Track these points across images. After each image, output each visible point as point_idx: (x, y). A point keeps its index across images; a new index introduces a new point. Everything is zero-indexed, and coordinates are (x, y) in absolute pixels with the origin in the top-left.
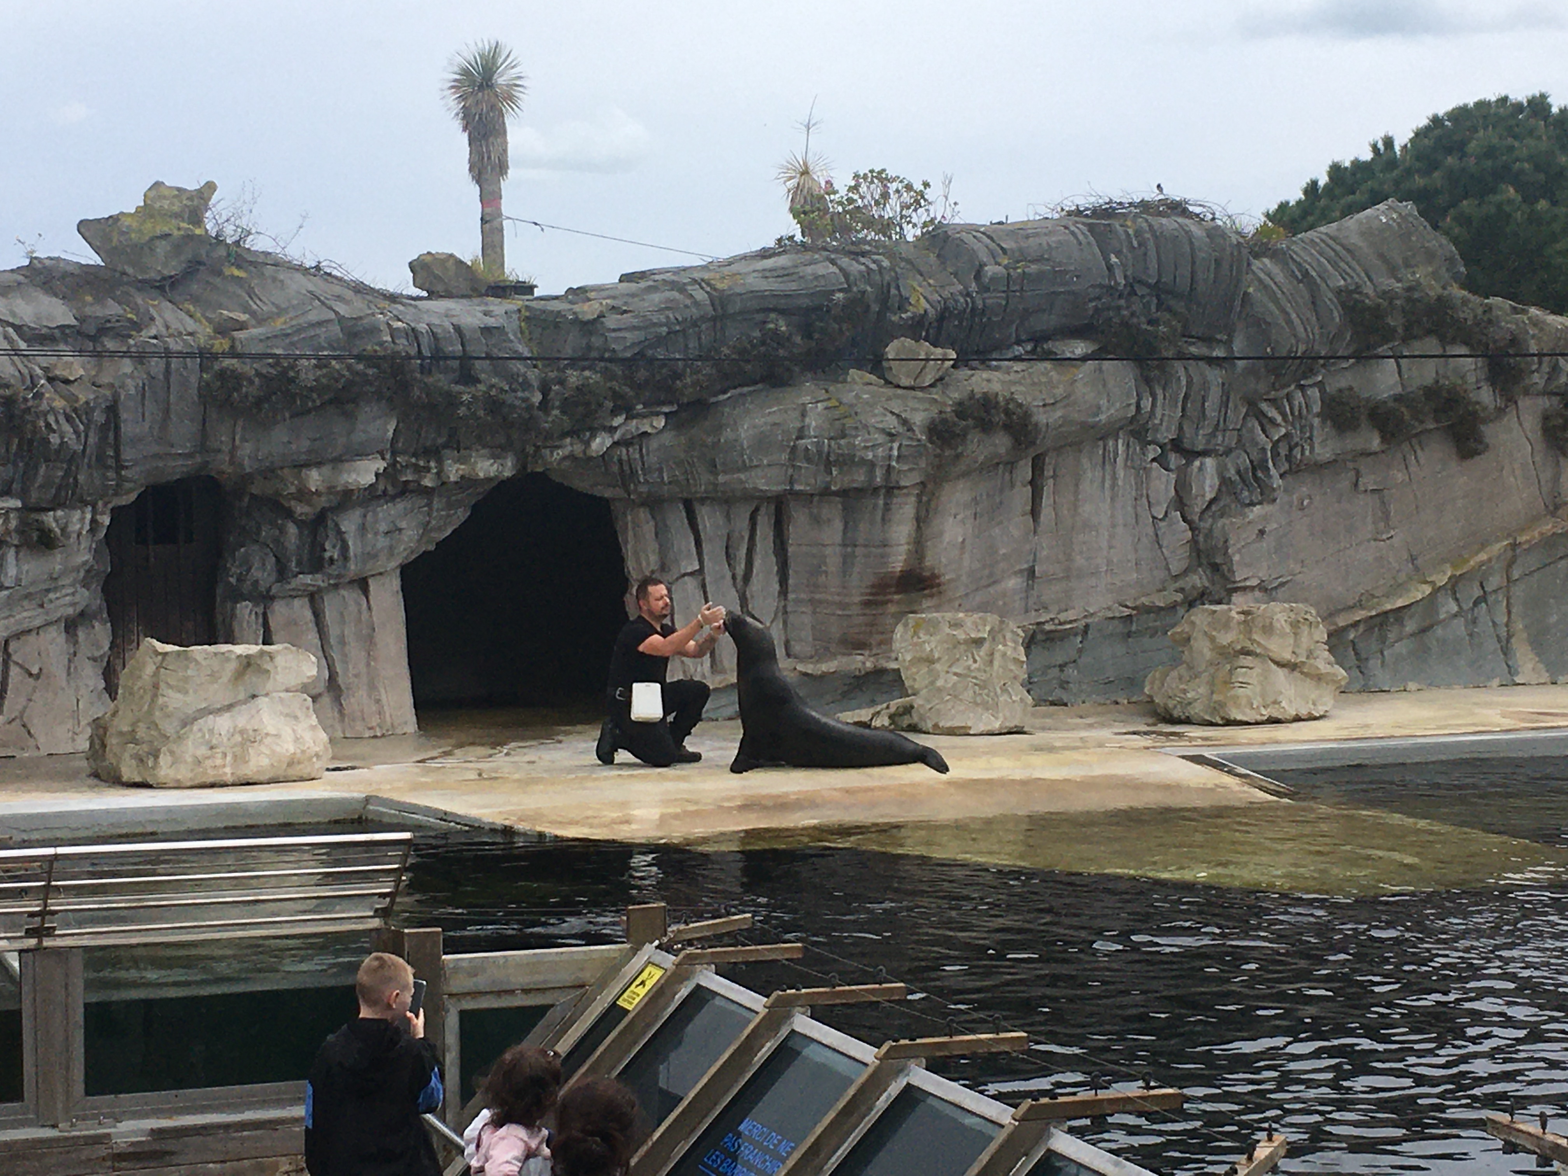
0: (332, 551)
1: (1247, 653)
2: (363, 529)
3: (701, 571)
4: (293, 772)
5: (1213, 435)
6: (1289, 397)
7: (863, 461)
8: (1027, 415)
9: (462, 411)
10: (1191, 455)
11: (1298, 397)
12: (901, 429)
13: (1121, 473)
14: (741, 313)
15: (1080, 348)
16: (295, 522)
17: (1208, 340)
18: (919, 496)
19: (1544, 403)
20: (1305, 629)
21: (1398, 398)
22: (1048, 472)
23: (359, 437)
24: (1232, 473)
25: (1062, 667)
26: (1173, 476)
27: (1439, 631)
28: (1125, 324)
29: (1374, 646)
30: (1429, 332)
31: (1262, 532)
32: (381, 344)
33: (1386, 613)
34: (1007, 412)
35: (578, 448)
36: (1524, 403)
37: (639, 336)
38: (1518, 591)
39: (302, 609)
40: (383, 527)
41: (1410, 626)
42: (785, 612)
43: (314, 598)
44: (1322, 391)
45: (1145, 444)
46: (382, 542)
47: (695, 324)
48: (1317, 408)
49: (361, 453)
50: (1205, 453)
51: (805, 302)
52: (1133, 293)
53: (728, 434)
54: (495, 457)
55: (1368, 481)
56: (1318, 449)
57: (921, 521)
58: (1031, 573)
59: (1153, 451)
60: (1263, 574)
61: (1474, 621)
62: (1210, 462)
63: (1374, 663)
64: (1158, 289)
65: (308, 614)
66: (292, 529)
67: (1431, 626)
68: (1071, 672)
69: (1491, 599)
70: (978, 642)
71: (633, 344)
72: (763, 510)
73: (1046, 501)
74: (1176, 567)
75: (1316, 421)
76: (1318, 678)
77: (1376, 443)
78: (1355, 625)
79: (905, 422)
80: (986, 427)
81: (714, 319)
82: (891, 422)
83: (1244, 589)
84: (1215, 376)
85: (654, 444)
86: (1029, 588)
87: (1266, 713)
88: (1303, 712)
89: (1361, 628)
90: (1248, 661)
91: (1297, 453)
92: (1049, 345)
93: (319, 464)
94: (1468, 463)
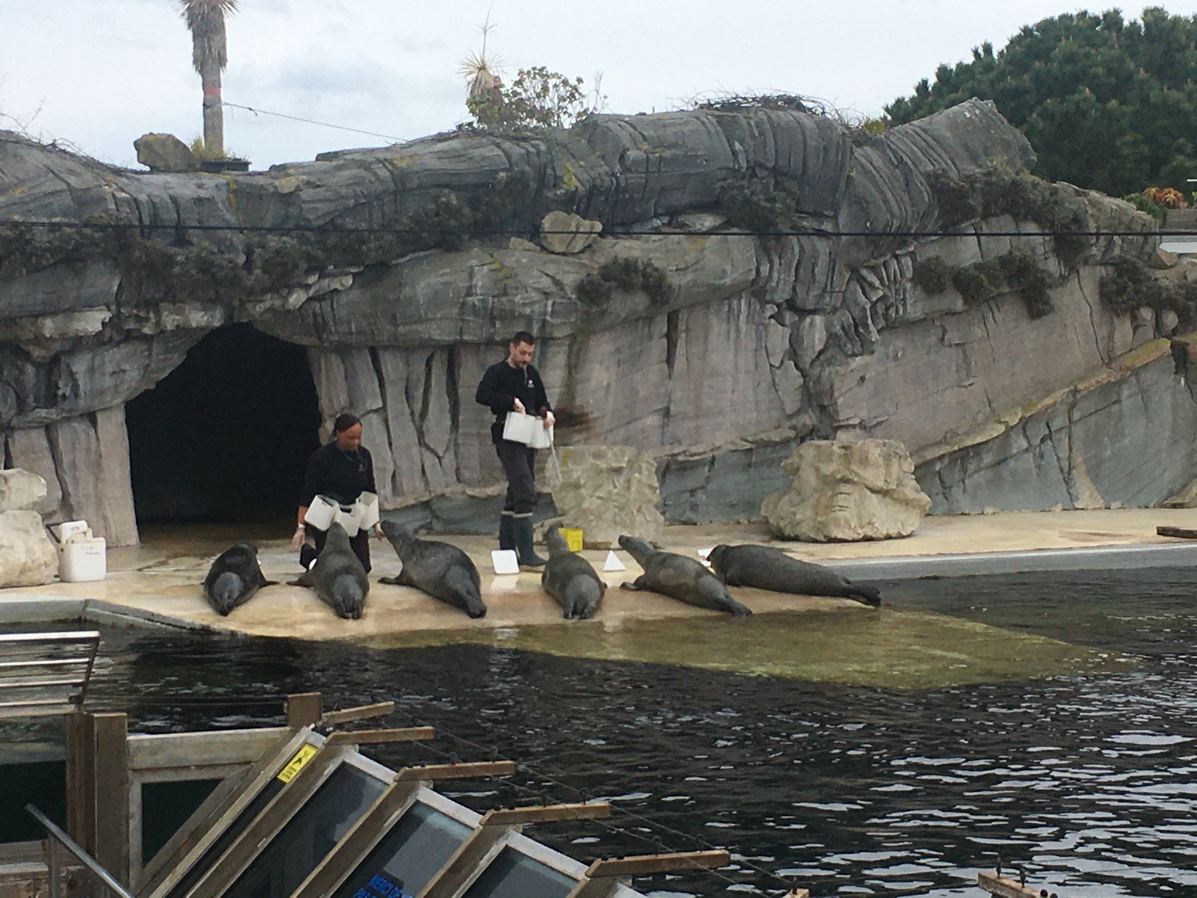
0: (64, 389)
1: (847, 481)
2: (91, 370)
3: (384, 408)
4: (25, 579)
5: (821, 296)
6: (885, 265)
7: (522, 316)
8: (662, 278)
9: (177, 270)
10: (803, 312)
11: (894, 265)
12: (554, 289)
13: (743, 328)
14: (420, 187)
15: (708, 221)
16: (34, 364)
17: (818, 215)
18: (570, 346)
19: (1101, 271)
20: (895, 462)
21: (978, 267)
22: (682, 326)
23: (87, 292)
24: (838, 329)
25: (692, 492)
26: (788, 331)
27: (1012, 463)
28: (747, 201)
29: (957, 476)
30: (1004, 211)
31: (862, 379)
32: (106, 211)
33: (967, 448)
34: (645, 276)
35: (278, 303)
36: (1084, 271)
37: (331, 207)
38: (1078, 431)
39: (39, 439)
40: (109, 369)
41: (988, 459)
42: (456, 445)
43: (49, 429)
44: (914, 260)
45: (764, 303)
46: (108, 381)
47: (378, 197)
48: (909, 274)
49: (90, 306)
50: (814, 312)
51: (472, 180)
52: (754, 175)
53: (407, 291)
54: (205, 309)
55: (952, 336)
56: (909, 308)
57: (572, 367)
58: (666, 413)
59: (771, 309)
60: (864, 414)
61: (1042, 456)
62: (818, 319)
63: (956, 492)
64: (775, 171)
65: (45, 443)
66: (30, 369)
67: (1005, 460)
68: (701, 497)
69: (1055, 437)
70: (618, 471)
71: (324, 215)
72: (437, 357)
73: (680, 350)
74: (790, 408)
75: (909, 285)
76: (907, 503)
77: (959, 304)
78: (941, 458)
79: (557, 283)
80: (626, 287)
81: (395, 193)
82: (546, 283)
83: (847, 427)
84: (822, 246)
85: (344, 299)
86: (663, 426)
87: (861, 532)
88: (893, 532)
89: (946, 461)
90: (845, 488)
91: (892, 312)
92: (681, 219)
93: (53, 314)
94: (1037, 322)
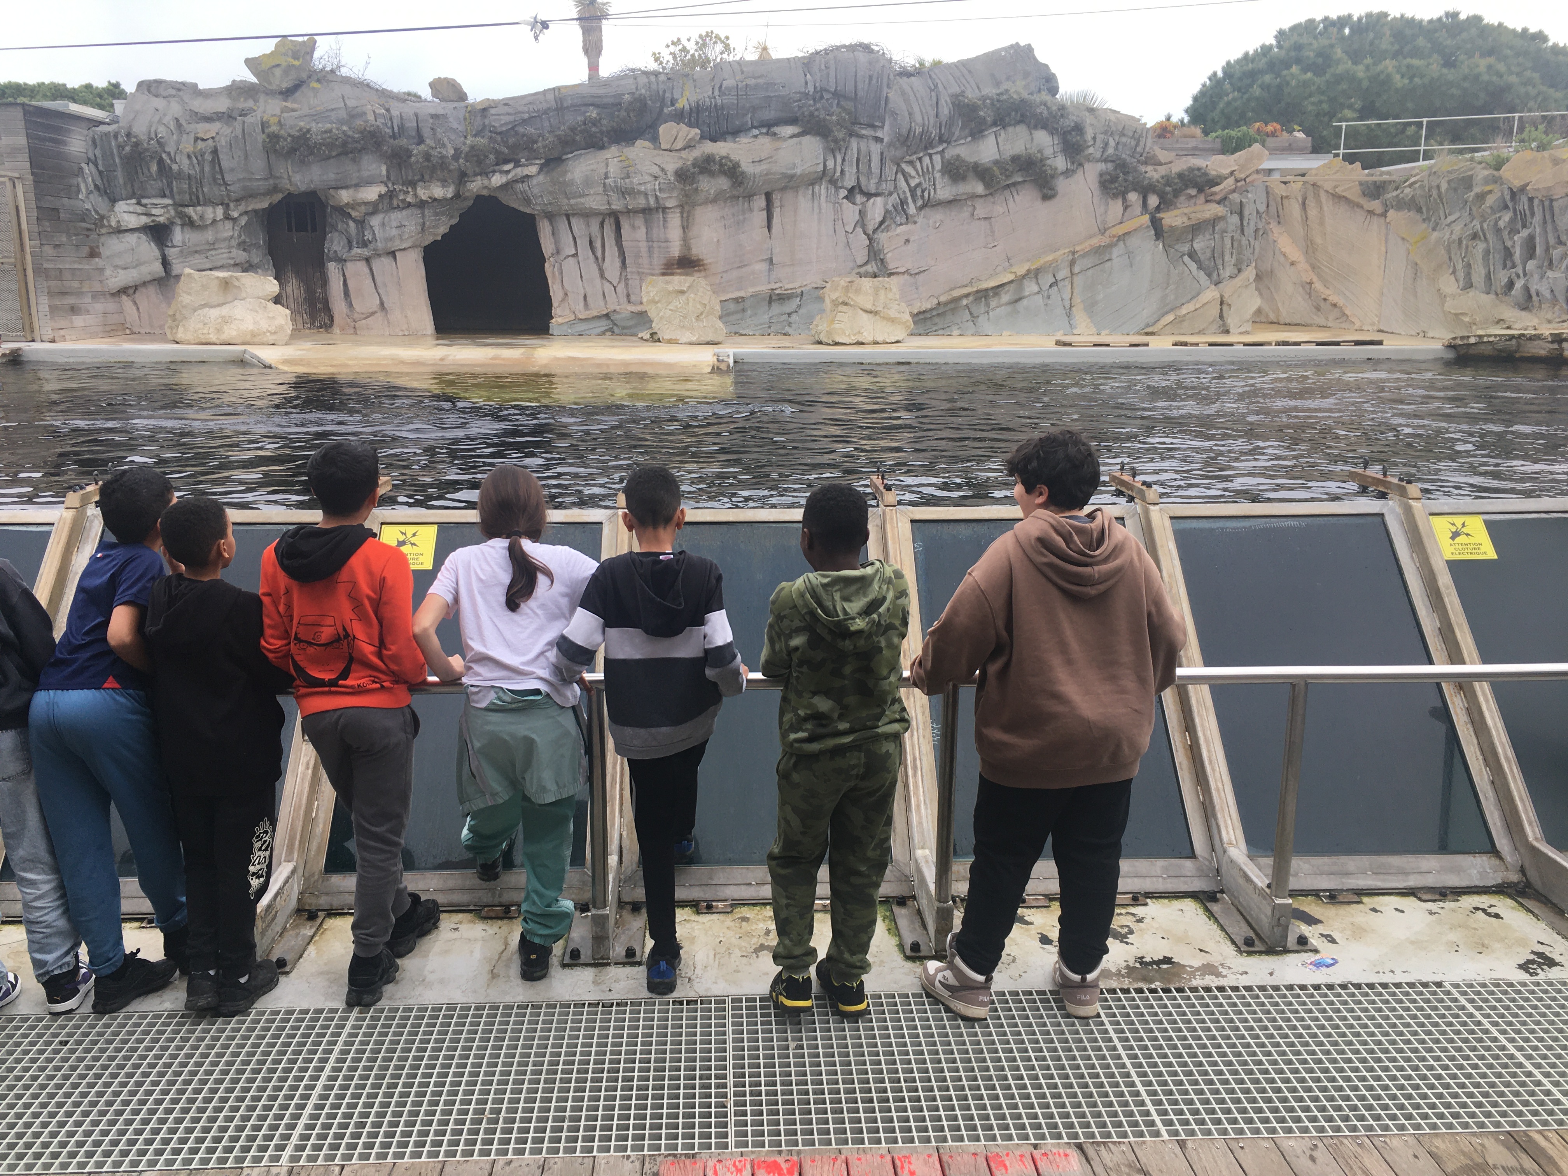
0: (368, 236)
1: (846, 304)
2: (383, 224)
3: (576, 255)
5: (879, 183)
6: (920, 159)
7: (639, 192)
9: (413, 159)
10: (869, 195)
11: (926, 160)
12: (660, 173)
13: (824, 205)
14: (572, 106)
15: (789, 130)
16: (355, 221)
17: (872, 126)
19: (1102, 166)
20: (882, 292)
21: (996, 162)
22: (777, 203)
23: (365, 174)
24: (890, 207)
25: (789, 314)
26: (857, 208)
27: (1025, 302)
28: (811, 115)
29: (983, 309)
30: (1020, 122)
31: (907, 241)
32: (367, 121)
33: (986, 290)
34: (721, 165)
35: (486, 182)
36: (1087, 166)
37: (511, 118)
38: (1078, 280)
39: (362, 266)
40: (394, 224)
41: (1005, 298)
42: (627, 279)
43: (367, 260)
44: (942, 158)
45: (837, 188)
46: (394, 232)
47: (546, 112)
48: (938, 166)
49: (370, 182)
50: (876, 195)
51: (611, 100)
52: (822, 97)
53: (569, 176)
54: (443, 186)
55: (980, 212)
56: (938, 191)
57: (685, 228)
58: (771, 260)
59: (843, 193)
60: (909, 266)
61: (1049, 297)
62: (879, 200)
63: (982, 319)
64: (836, 94)
65: (366, 270)
66: (352, 224)
67: (1020, 299)
68: (794, 317)
69: (1060, 284)
71: (506, 124)
72: (607, 221)
73: (776, 221)
74: (860, 261)
75: (938, 175)
76: (893, 321)
77: (980, 189)
78: (967, 296)
79: (663, 170)
80: (711, 174)
81: (557, 109)
82: (655, 170)
83: (898, 273)
84: (875, 149)
85: (534, 181)
86: (770, 270)
87: (854, 339)
89: (971, 298)
90: (844, 308)
91: (926, 194)
92: (776, 129)
93: (346, 187)
94: (1048, 203)
